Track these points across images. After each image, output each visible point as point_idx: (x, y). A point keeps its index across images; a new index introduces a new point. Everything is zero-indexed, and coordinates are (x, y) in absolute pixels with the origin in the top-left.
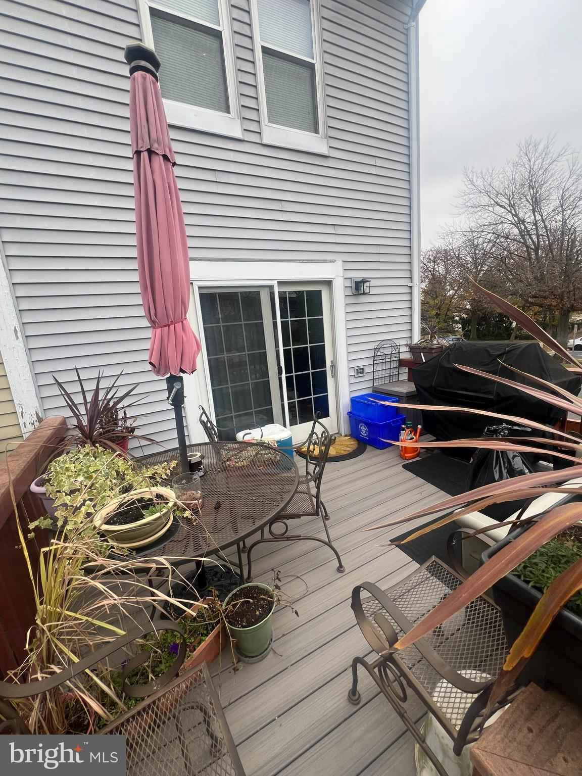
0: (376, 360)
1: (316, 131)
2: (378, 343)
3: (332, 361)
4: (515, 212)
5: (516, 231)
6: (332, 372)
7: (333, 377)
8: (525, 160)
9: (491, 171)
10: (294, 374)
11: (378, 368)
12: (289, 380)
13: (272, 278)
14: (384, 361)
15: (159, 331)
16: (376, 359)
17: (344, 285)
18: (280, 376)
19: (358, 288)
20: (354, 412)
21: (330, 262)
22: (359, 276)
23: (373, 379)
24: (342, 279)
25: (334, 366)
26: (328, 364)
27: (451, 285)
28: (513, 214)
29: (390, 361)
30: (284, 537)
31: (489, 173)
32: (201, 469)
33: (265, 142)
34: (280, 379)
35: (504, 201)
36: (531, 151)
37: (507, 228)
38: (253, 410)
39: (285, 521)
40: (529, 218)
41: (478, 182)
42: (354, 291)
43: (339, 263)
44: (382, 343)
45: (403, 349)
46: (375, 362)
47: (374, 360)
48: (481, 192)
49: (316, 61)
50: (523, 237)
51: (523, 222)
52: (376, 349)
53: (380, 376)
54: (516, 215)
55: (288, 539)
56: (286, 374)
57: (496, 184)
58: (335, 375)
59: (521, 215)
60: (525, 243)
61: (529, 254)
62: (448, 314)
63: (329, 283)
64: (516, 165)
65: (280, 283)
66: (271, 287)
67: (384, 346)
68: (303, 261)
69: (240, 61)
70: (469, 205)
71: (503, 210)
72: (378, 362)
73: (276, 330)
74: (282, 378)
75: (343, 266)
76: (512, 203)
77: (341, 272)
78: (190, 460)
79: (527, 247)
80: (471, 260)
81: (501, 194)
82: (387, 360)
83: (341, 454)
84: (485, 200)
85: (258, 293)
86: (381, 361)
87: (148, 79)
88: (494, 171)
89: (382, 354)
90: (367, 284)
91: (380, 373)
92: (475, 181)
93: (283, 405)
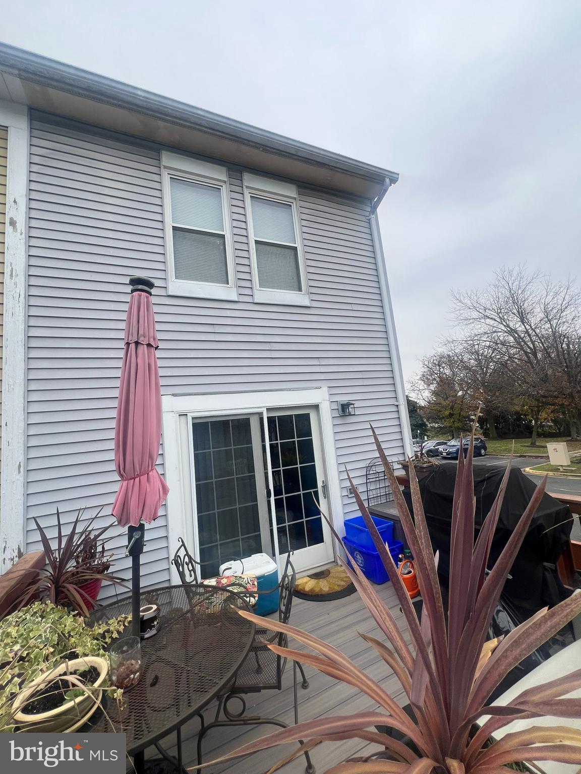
0: (369, 479)
1: (300, 289)
2: (370, 461)
3: (323, 481)
4: (506, 323)
5: (511, 339)
6: (324, 493)
7: (325, 498)
8: (504, 283)
9: (475, 292)
10: (284, 496)
11: (372, 487)
12: (279, 503)
13: (261, 405)
14: (378, 479)
15: (125, 483)
16: (368, 477)
17: (330, 408)
18: (268, 499)
19: (345, 410)
20: (348, 537)
21: (316, 388)
22: (344, 399)
23: (368, 499)
24: (328, 403)
25: (325, 487)
26: (320, 484)
27: (460, 385)
28: (504, 325)
29: (385, 479)
30: (240, 720)
31: (474, 293)
32: (154, 626)
33: (256, 301)
34: (269, 502)
35: (493, 315)
36: (507, 276)
37: (502, 336)
38: (240, 537)
39: (243, 695)
40: (520, 328)
41: (466, 301)
42: (341, 413)
43: (325, 390)
44: (374, 462)
45: (396, 466)
46: (368, 481)
47: (367, 479)
48: (470, 308)
49: (298, 245)
50: (519, 343)
51: (515, 331)
52: (368, 468)
53: (375, 496)
54: (508, 326)
55: (245, 722)
56: (275, 496)
57: (482, 301)
58: (326, 495)
59: (511, 325)
60: (522, 349)
61: (528, 357)
62: (462, 413)
63: (316, 407)
64: (497, 286)
65: (269, 410)
66: (260, 415)
67: (376, 464)
68: (290, 390)
69: (237, 251)
70: (462, 318)
71: (494, 322)
72: (371, 480)
73: (265, 453)
74: (271, 501)
75: (328, 392)
76: (501, 316)
77: (327, 397)
78: (143, 616)
79: (526, 353)
80: (476, 363)
81: (489, 309)
82: (380, 478)
83: (334, 591)
84: (475, 314)
85: (248, 420)
86: (374, 480)
87: (142, 297)
88: (478, 292)
89: (375, 472)
90: (352, 406)
91: (374, 492)
92: (462, 300)
93: (272, 531)
